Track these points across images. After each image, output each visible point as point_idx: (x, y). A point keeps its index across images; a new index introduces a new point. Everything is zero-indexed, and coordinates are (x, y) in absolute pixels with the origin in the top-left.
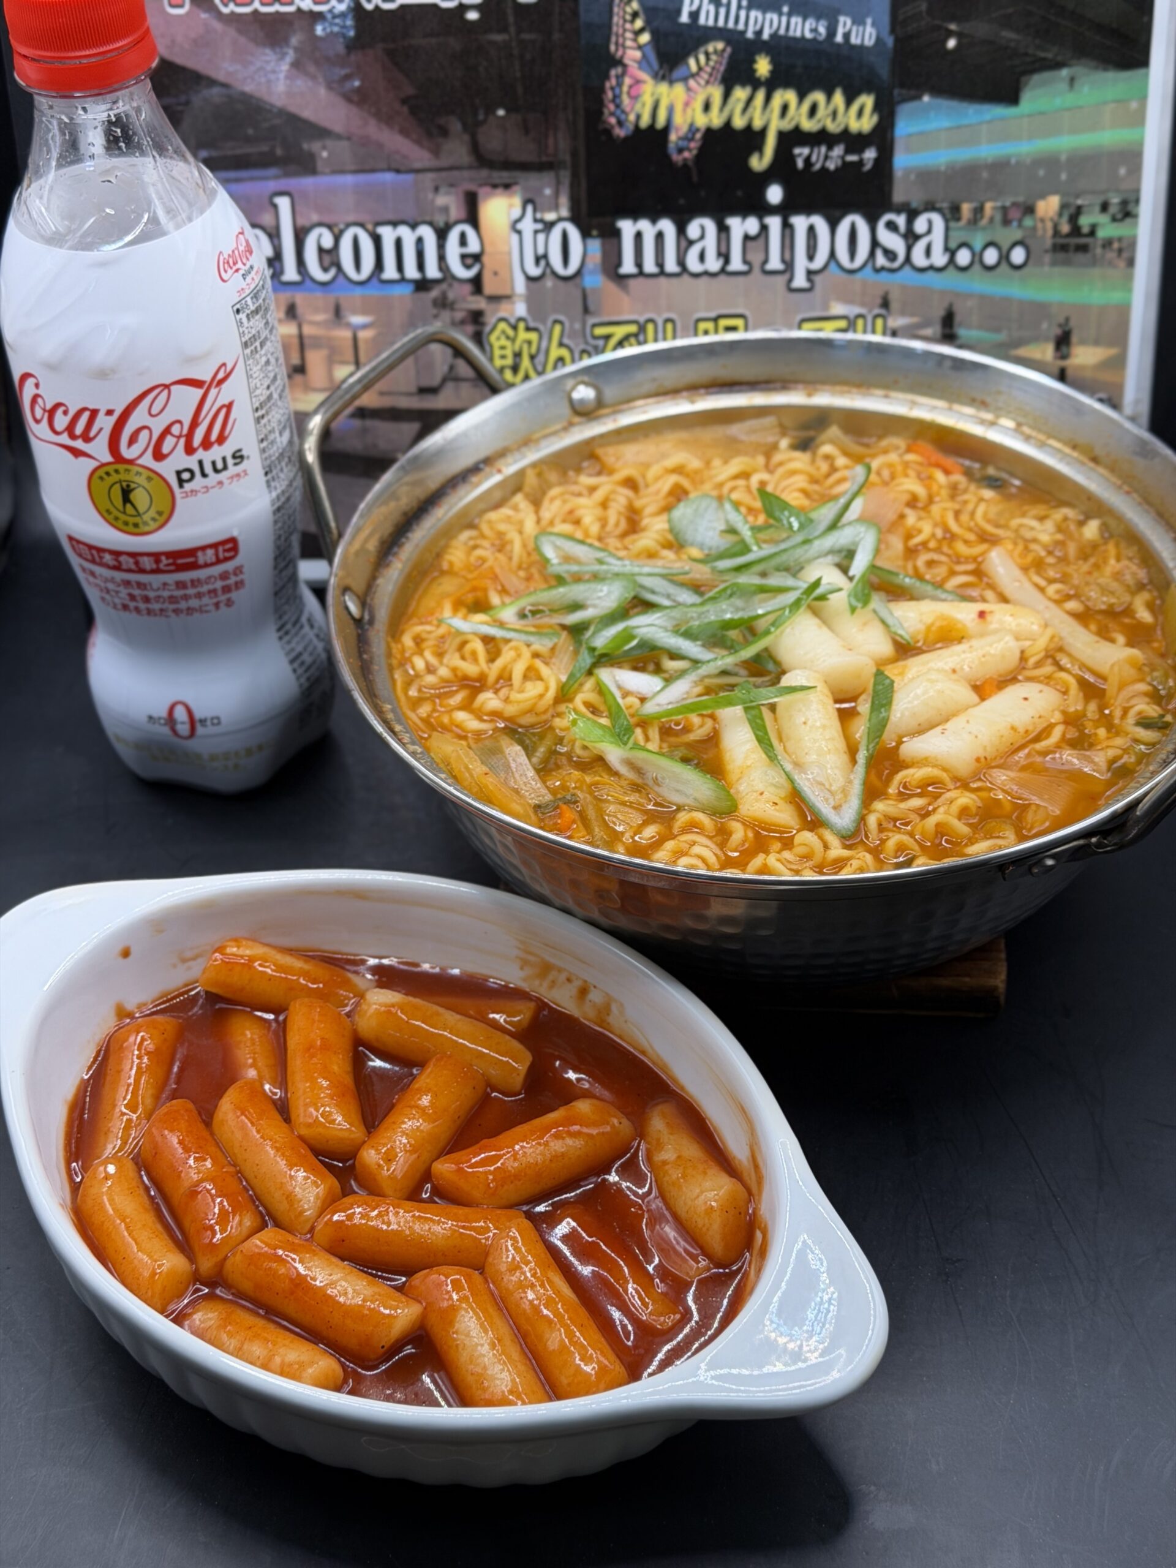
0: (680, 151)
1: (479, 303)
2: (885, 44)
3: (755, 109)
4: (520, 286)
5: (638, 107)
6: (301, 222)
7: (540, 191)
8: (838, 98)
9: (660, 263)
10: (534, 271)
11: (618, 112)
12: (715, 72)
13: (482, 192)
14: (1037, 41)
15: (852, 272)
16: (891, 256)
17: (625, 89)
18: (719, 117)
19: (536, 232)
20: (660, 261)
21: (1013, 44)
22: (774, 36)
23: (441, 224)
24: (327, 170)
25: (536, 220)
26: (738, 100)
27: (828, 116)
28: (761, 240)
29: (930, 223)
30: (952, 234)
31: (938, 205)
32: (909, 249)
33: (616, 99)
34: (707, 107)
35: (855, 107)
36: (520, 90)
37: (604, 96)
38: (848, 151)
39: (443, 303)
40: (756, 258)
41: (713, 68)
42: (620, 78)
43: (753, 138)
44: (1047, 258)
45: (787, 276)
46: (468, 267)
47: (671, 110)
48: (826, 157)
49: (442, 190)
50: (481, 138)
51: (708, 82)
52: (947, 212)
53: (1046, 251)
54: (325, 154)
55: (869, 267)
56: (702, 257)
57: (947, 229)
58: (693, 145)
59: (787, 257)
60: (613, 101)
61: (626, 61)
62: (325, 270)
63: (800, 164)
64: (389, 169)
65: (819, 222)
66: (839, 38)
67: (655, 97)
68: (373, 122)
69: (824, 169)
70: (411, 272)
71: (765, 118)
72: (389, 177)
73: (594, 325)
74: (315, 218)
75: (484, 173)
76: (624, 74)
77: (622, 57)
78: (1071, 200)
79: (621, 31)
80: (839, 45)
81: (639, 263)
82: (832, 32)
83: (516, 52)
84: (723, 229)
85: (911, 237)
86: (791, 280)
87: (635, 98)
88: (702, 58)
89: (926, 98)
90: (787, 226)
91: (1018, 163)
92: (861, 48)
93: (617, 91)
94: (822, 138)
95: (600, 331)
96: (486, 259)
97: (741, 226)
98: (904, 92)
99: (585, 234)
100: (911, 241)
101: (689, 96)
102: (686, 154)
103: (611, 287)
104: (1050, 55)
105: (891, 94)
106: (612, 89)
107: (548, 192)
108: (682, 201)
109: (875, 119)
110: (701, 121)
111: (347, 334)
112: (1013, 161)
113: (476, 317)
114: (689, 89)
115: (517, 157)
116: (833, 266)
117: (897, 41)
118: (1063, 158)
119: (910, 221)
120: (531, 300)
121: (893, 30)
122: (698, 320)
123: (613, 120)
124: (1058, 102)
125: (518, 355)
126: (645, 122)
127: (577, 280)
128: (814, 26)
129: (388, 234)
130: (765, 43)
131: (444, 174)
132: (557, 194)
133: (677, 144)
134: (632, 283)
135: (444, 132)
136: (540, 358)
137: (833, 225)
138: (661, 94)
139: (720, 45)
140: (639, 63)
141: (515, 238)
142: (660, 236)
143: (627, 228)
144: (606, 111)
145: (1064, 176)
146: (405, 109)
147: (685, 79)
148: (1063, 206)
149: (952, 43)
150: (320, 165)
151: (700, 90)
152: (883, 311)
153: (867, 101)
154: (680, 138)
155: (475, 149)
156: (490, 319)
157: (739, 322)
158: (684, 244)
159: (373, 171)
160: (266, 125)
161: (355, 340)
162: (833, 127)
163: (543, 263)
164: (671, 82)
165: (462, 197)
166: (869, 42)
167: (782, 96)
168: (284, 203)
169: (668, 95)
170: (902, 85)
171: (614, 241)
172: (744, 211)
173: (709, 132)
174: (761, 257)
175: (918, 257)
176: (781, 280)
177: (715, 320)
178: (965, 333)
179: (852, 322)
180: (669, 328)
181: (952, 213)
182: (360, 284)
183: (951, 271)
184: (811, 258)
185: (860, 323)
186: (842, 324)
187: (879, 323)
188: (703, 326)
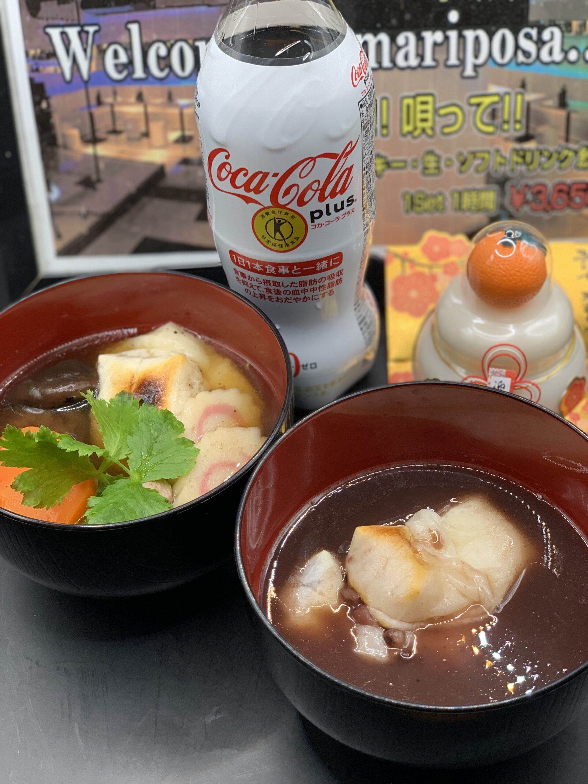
6: (145, 40)
9: (379, 61)
15: (502, 65)
16: (527, 55)
24: (163, 6)
28: (444, 47)
29: (552, 34)
30: (565, 40)
31: (557, 22)
32: (539, 50)
40: (441, 57)
45: (461, 69)
52: (563, 27)
55: (513, 64)
56: (406, 57)
57: (563, 37)
59: (461, 56)
62: (162, 70)
64: (205, 4)
65: (482, 34)
72: (203, 9)
74: (155, 37)
84: (420, 39)
85: (540, 43)
86: (463, 71)
90: (461, 37)
97: (431, 37)
100: (540, 45)
108: (394, 22)
111: (175, 111)
116: (490, 62)
119: (540, 33)
122: (404, 98)
137: (491, 36)
142: (379, 44)
152: (522, 90)
157: (429, 99)
158: (395, 49)
159: (193, 5)
161: (181, 115)
168: (134, 28)
172: (434, 28)
174: (445, 56)
175: (545, 56)
176: (457, 71)
177: (414, 97)
178: (572, 103)
179: (502, 97)
180: (385, 103)
181: (566, 28)
182: (184, 78)
183: (565, 64)
184: (476, 56)
185: (507, 98)
186: (496, 99)
187: (519, 98)
188: (406, 101)
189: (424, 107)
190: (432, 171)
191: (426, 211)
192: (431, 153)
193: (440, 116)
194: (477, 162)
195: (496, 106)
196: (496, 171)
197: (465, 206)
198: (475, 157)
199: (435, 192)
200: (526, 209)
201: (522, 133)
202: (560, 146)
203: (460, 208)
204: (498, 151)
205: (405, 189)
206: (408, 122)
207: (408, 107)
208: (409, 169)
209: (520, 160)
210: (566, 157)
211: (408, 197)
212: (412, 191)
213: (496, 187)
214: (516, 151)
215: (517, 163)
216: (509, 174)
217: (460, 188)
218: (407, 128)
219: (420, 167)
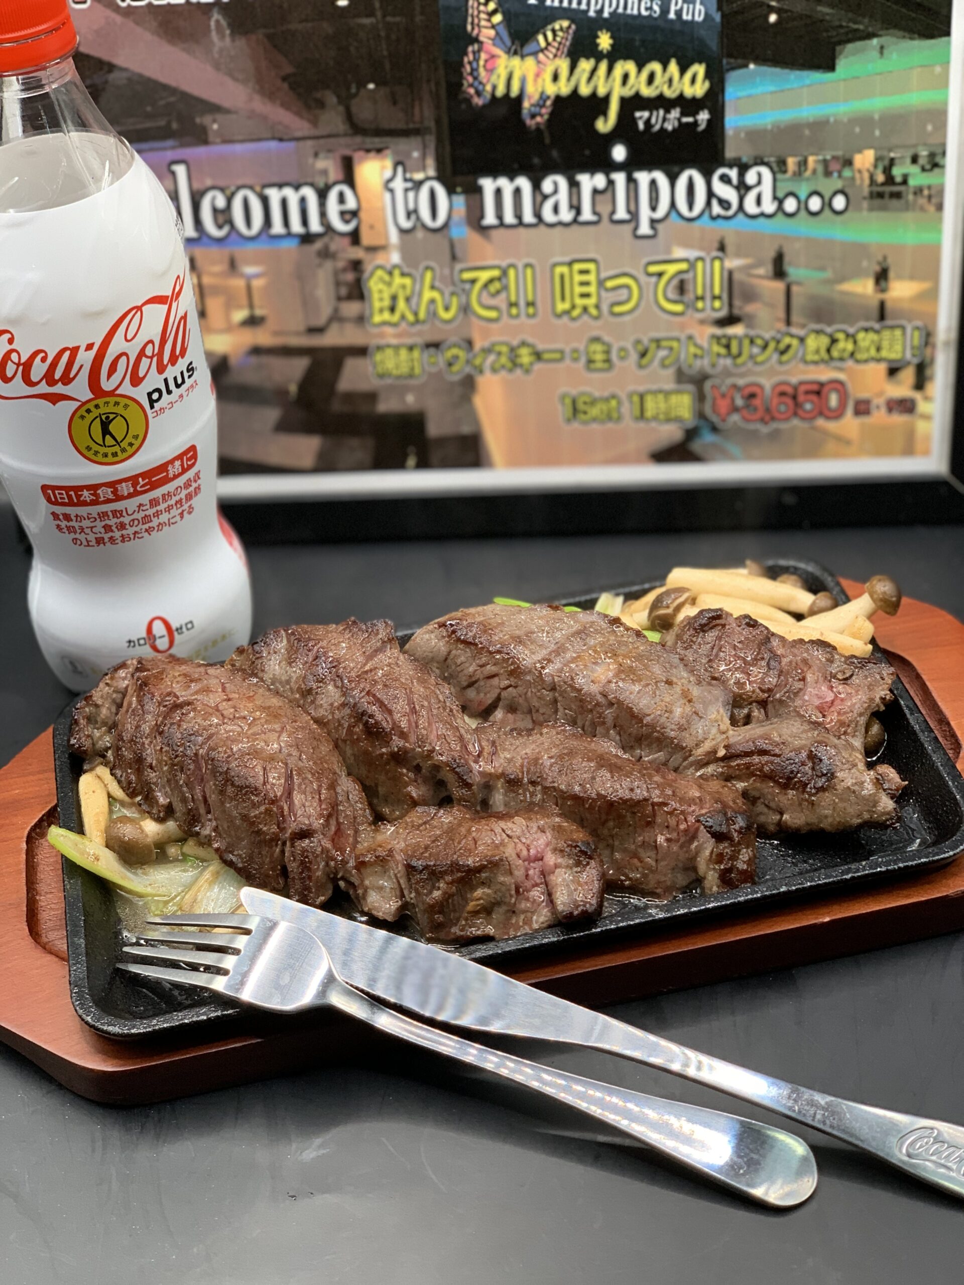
0: (533, 116)
1: (357, 253)
2: (713, 20)
3: (599, 78)
4: (394, 237)
5: (494, 78)
6: (196, 186)
7: (409, 155)
8: (673, 67)
9: (518, 215)
10: (406, 224)
11: (476, 84)
12: (561, 47)
13: (357, 156)
14: (850, 15)
15: (690, 220)
16: (726, 205)
17: (482, 63)
18: (566, 86)
19: (406, 190)
20: (518, 213)
21: (828, 18)
22: (613, 14)
23: (321, 184)
24: (218, 140)
25: (406, 180)
26: (584, 70)
27: (665, 83)
28: (609, 195)
29: (759, 175)
30: (779, 184)
31: (766, 160)
32: (741, 200)
33: (474, 72)
34: (556, 78)
35: (688, 75)
36: (388, 66)
37: (463, 70)
38: (683, 114)
39: (326, 254)
40: (605, 210)
41: (560, 43)
42: (476, 53)
43: (598, 104)
44: (865, 204)
45: (632, 225)
46: (347, 222)
47: (523, 81)
48: (664, 120)
49: (321, 155)
50: (354, 110)
51: (555, 56)
52: (774, 166)
53: (864, 198)
54: (215, 126)
55: (706, 215)
56: (556, 210)
57: (775, 180)
58: (544, 111)
59: (632, 208)
60: (471, 74)
61: (482, 38)
62: (219, 227)
63: (641, 126)
64: (273, 138)
65: (661, 178)
66: (672, 16)
67: (508, 70)
68: (257, 98)
69: (662, 130)
70: (296, 227)
71: (608, 85)
72: (273, 144)
73: (462, 271)
74: (209, 182)
75: (358, 139)
76: (479, 51)
77: (478, 35)
78: (885, 153)
79: (476, 13)
80: (672, 21)
81: (500, 216)
82: (665, 10)
83: (383, 34)
84: (574, 185)
85: (743, 188)
86: (636, 228)
87: (490, 71)
88: (550, 35)
89: (752, 66)
90: (631, 180)
91: (836, 121)
92: (692, 22)
93: (475, 65)
94: (661, 102)
95: (467, 276)
96: (363, 215)
97: (590, 182)
98: (732, 60)
99: (451, 191)
100: (742, 192)
101: (539, 67)
102: (538, 119)
103: (474, 237)
104: (861, 27)
105: (721, 62)
106: (470, 63)
107: (416, 154)
108: (536, 161)
109: (707, 85)
110: (551, 90)
111: (239, 283)
112: (832, 120)
113: (356, 265)
114: (539, 62)
115: (386, 125)
116: (674, 215)
117: (723, 16)
118: (876, 117)
119: (741, 175)
120: (404, 250)
121: (720, 8)
122: (555, 265)
123: (472, 91)
124: (870, 67)
125: (394, 298)
126: (500, 91)
127: (445, 231)
128: (649, 5)
129: (274, 195)
130: (606, 20)
131: (322, 141)
132: (424, 157)
133: (529, 110)
134: (494, 233)
135: (321, 104)
136: (414, 301)
137: (673, 179)
138: (514, 66)
139: (565, 24)
140: (493, 40)
141: (388, 196)
142: (517, 192)
143: (488, 185)
144: (465, 83)
145: (877, 133)
146: (285, 86)
147: (535, 54)
148: (878, 159)
149: (773, 18)
150: (211, 138)
151: (549, 62)
152: (720, 254)
153: (699, 69)
154: (532, 105)
155: (349, 117)
156: (368, 268)
157: (591, 266)
158: (539, 198)
159: (259, 140)
160: (162, 103)
161: (249, 289)
162: (669, 93)
163: (413, 217)
164: (523, 57)
165: (339, 160)
166: (699, 18)
167: (623, 67)
168: (181, 171)
169: (520, 68)
170: (730, 55)
171: (477, 196)
172: (593, 168)
173: (558, 99)
174: (609, 209)
175: (750, 205)
176: (628, 228)
177: (570, 264)
178: (794, 272)
179: (692, 264)
180: (529, 271)
181: (779, 167)
182: (252, 239)
183: (780, 216)
184: (654, 208)
185: (700, 265)
186: (684, 266)
187: (717, 264)
188: (559, 270)
189: (584, 278)
190: (599, 365)
191: (594, 420)
192: (596, 340)
193: (607, 290)
194: (662, 353)
195: (685, 276)
196: (690, 366)
197: (649, 413)
198: (659, 347)
199: (606, 394)
200: (735, 418)
201: (723, 313)
202: (779, 331)
203: (642, 416)
204: (690, 338)
205: (564, 389)
206: (563, 298)
207: (562, 277)
208: (568, 361)
209: (723, 351)
210: (788, 347)
211: (568, 401)
212: (574, 392)
213: (691, 387)
214: (718, 339)
215: (719, 355)
216: (709, 370)
217: (641, 389)
218: (561, 307)
219: (583, 360)
